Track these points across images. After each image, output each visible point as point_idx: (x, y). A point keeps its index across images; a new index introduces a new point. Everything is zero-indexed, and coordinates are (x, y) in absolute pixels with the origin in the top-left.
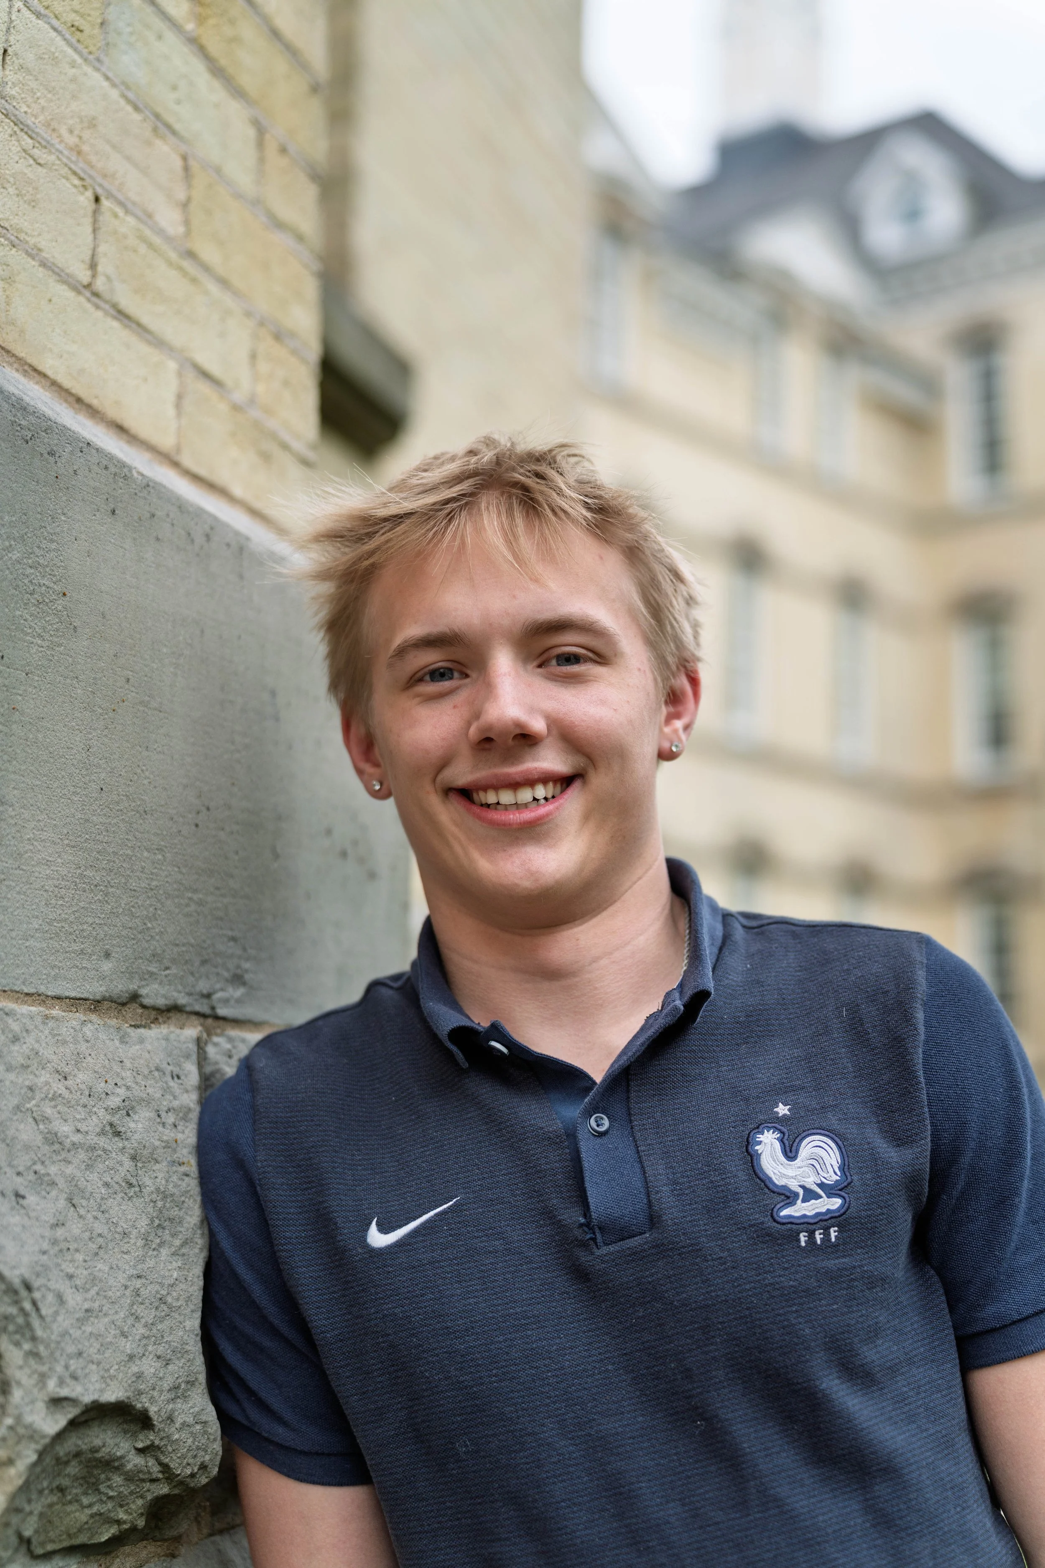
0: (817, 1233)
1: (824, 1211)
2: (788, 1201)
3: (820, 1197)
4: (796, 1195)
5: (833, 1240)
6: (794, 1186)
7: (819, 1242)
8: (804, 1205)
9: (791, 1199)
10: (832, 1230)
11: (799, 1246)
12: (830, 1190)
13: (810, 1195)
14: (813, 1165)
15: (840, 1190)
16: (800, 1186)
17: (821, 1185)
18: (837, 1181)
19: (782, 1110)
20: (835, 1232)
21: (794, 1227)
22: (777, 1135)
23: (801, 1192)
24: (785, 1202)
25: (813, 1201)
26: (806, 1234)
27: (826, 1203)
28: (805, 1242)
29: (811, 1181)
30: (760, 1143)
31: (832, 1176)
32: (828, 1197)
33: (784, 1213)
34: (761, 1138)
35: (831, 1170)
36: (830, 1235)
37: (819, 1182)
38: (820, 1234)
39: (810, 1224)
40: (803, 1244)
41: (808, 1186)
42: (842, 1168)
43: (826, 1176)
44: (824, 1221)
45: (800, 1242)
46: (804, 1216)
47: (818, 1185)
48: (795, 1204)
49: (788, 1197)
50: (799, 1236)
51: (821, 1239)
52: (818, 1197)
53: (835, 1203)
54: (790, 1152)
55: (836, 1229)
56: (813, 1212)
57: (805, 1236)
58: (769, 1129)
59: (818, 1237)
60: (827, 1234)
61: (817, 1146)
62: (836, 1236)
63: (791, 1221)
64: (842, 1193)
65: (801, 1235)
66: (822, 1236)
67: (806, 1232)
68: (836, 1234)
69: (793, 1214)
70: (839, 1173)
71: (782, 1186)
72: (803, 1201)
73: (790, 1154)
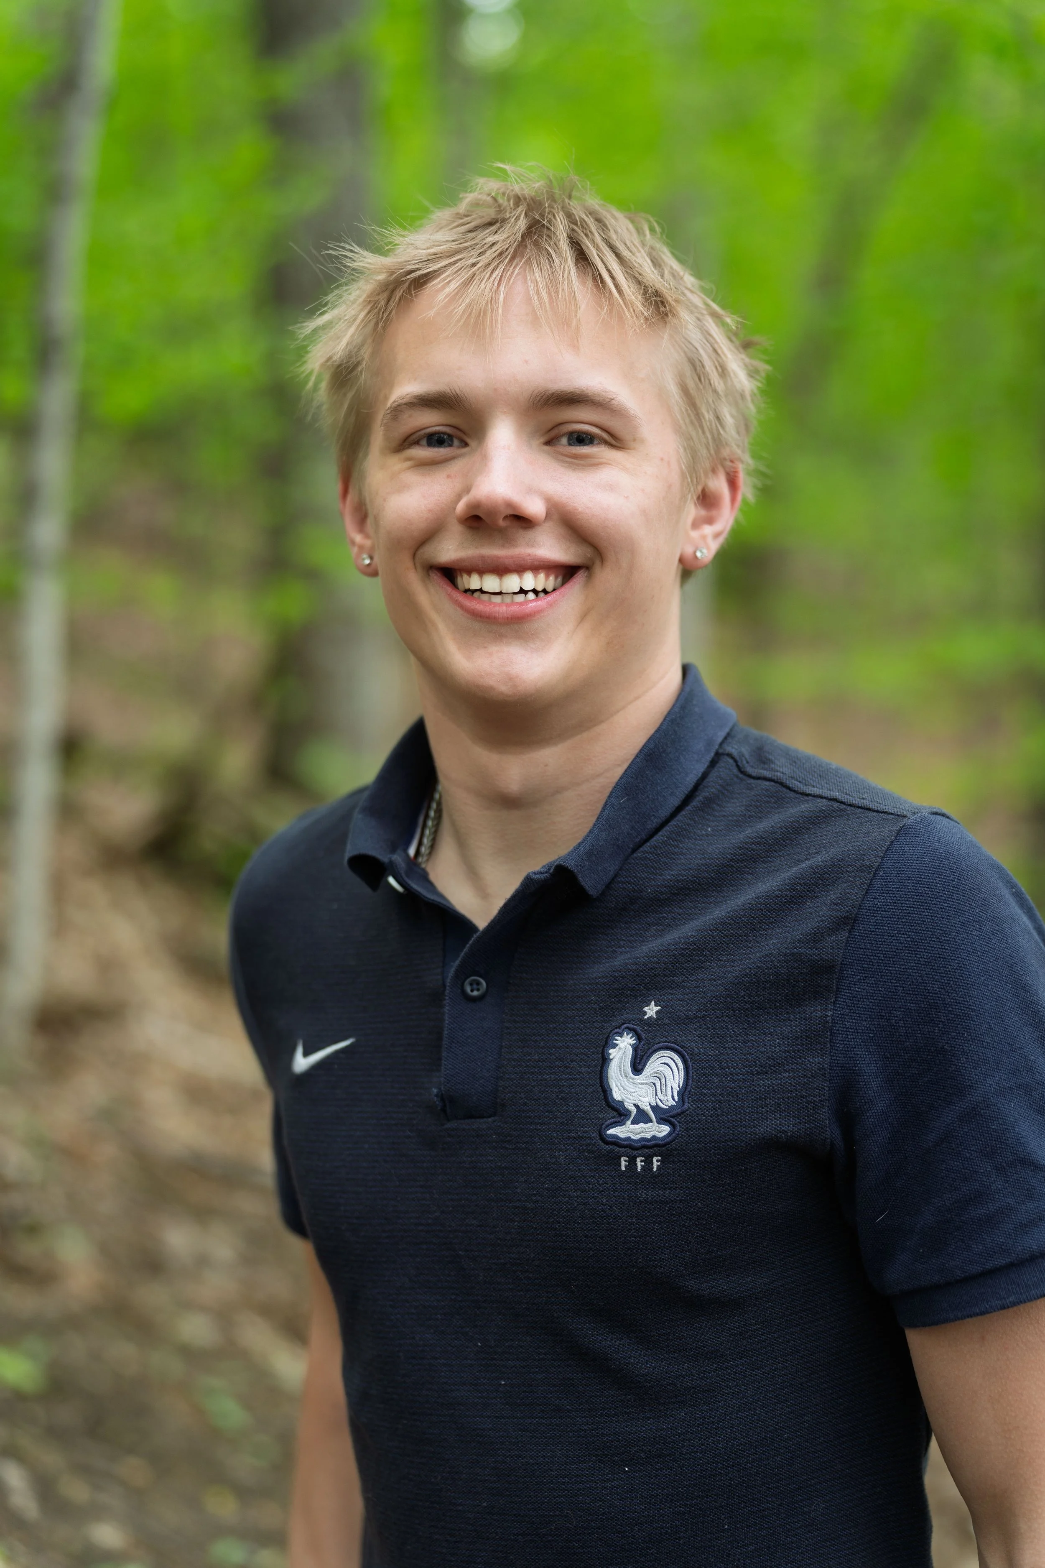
0: (638, 1159)
1: (649, 1137)
2: (618, 1119)
3: (651, 1121)
4: (630, 1112)
5: (655, 1169)
6: (630, 1103)
7: (639, 1168)
8: (632, 1126)
9: (622, 1118)
10: (655, 1159)
11: (620, 1170)
12: (663, 1116)
13: (642, 1117)
14: (654, 1084)
15: (673, 1117)
16: (636, 1106)
17: (655, 1108)
18: (672, 1109)
20: (658, 1161)
21: (617, 1149)
22: (634, 1041)
23: (634, 1110)
24: (615, 1120)
25: (642, 1125)
26: (627, 1159)
27: (654, 1128)
28: (626, 1166)
29: (647, 1101)
30: (615, 1046)
31: (668, 1100)
32: (658, 1123)
33: (611, 1132)
34: (618, 1040)
35: (669, 1093)
36: (652, 1164)
37: (654, 1105)
38: (642, 1161)
39: (631, 1147)
40: (623, 1168)
41: (642, 1107)
42: (681, 1093)
43: (662, 1098)
44: (649, 1147)
45: (620, 1166)
46: (629, 1138)
47: (652, 1108)
48: (624, 1124)
49: (620, 1114)
50: (620, 1159)
51: (642, 1166)
52: (648, 1120)
53: (665, 1130)
55: (660, 1158)
56: (638, 1137)
57: (625, 1161)
59: (639, 1165)
60: (648, 1162)
61: (662, 1063)
62: (658, 1166)
63: (616, 1142)
64: (674, 1121)
65: (622, 1159)
66: (643, 1163)
67: (627, 1157)
68: (659, 1163)
69: (618, 1134)
70: (676, 1098)
71: (619, 1101)
72: (633, 1123)
73: (637, 1067)
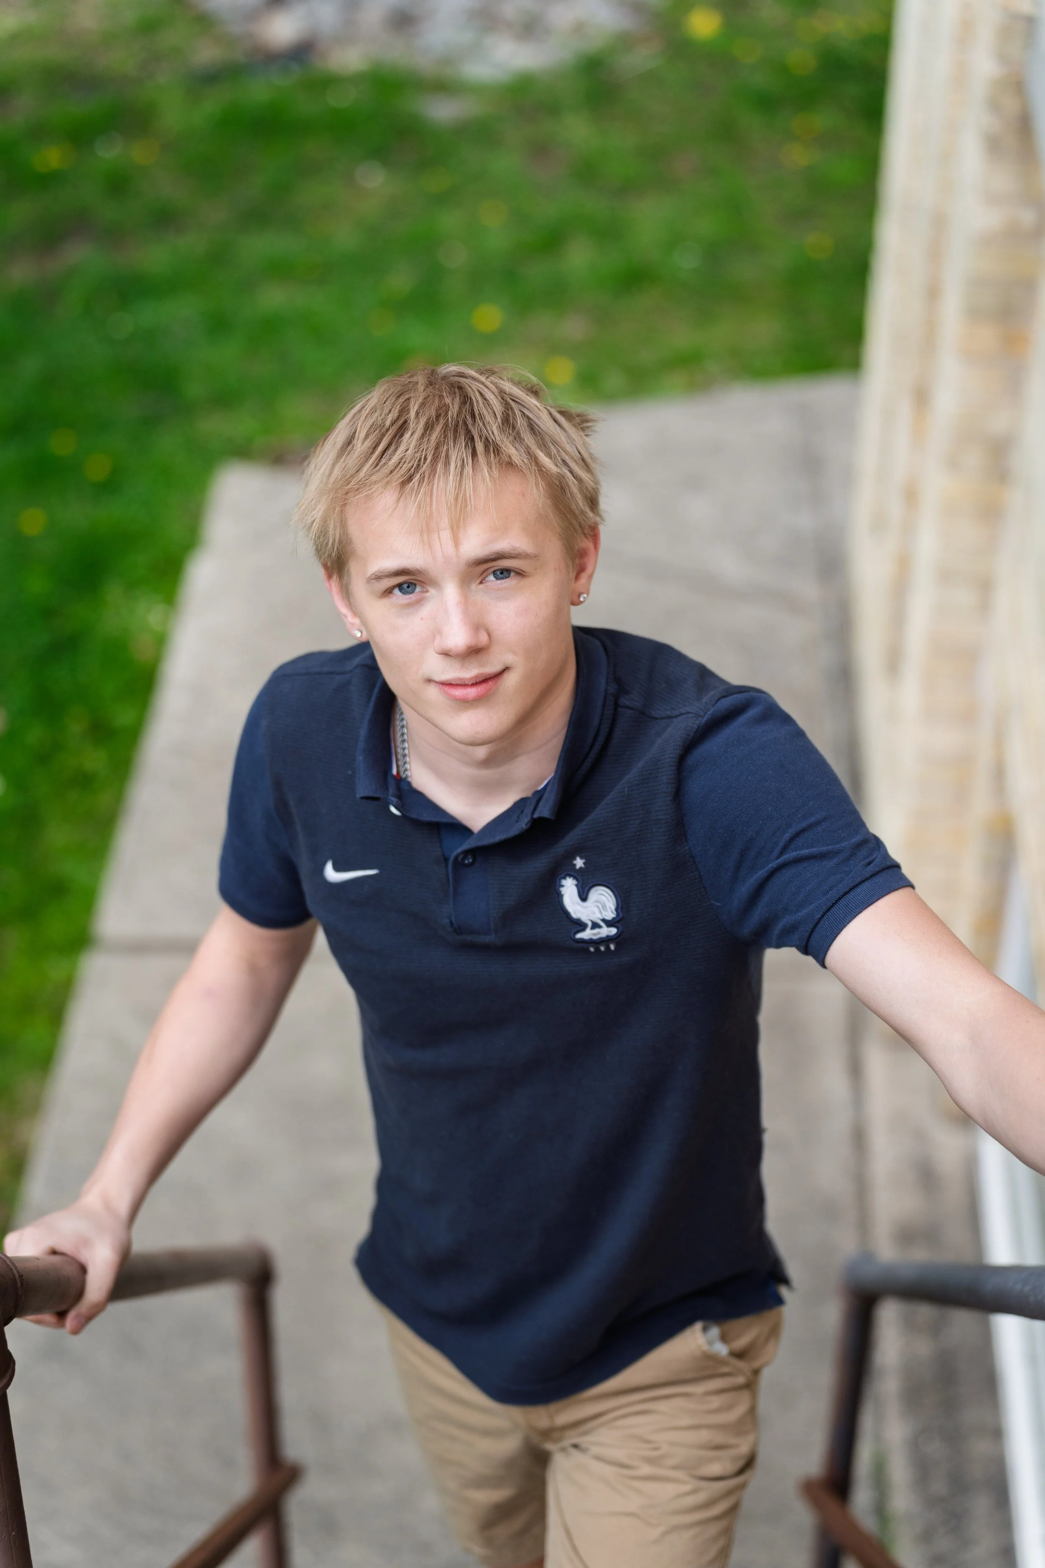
0: (601, 946)
1: (604, 936)
3: (602, 927)
4: (587, 925)
6: (585, 918)
7: (602, 951)
8: (591, 931)
9: (583, 928)
10: (611, 944)
11: (590, 953)
12: (609, 924)
13: (595, 925)
14: (598, 907)
16: (590, 920)
17: (604, 920)
18: (614, 919)
19: (579, 863)
21: (585, 945)
22: (575, 882)
23: (590, 924)
24: (579, 929)
25: (597, 930)
27: (606, 931)
28: (594, 952)
29: (597, 917)
30: (563, 886)
31: (610, 915)
32: (607, 927)
33: (578, 936)
34: (564, 882)
35: (609, 910)
36: (610, 948)
37: (601, 918)
39: (595, 943)
41: (594, 920)
42: (616, 910)
43: (606, 913)
44: (605, 942)
46: (590, 939)
48: (585, 931)
49: (581, 926)
52: (600, 927)
53: (613, 930)
54: (583, 897)
55: (614, 944)
56: (597, 937)
58: (570, 876)
60: (607, 946)
61: (601, 894)
63: (582, 941)
64: (616, 924)
65: (590, 949)
66: (604, 948)
67: (593, 948)
68: (614, 947)
69: (583, 937)
70: (614, 912)
71: (577, 918)
72: (591, 929)
73: (584, 897)
